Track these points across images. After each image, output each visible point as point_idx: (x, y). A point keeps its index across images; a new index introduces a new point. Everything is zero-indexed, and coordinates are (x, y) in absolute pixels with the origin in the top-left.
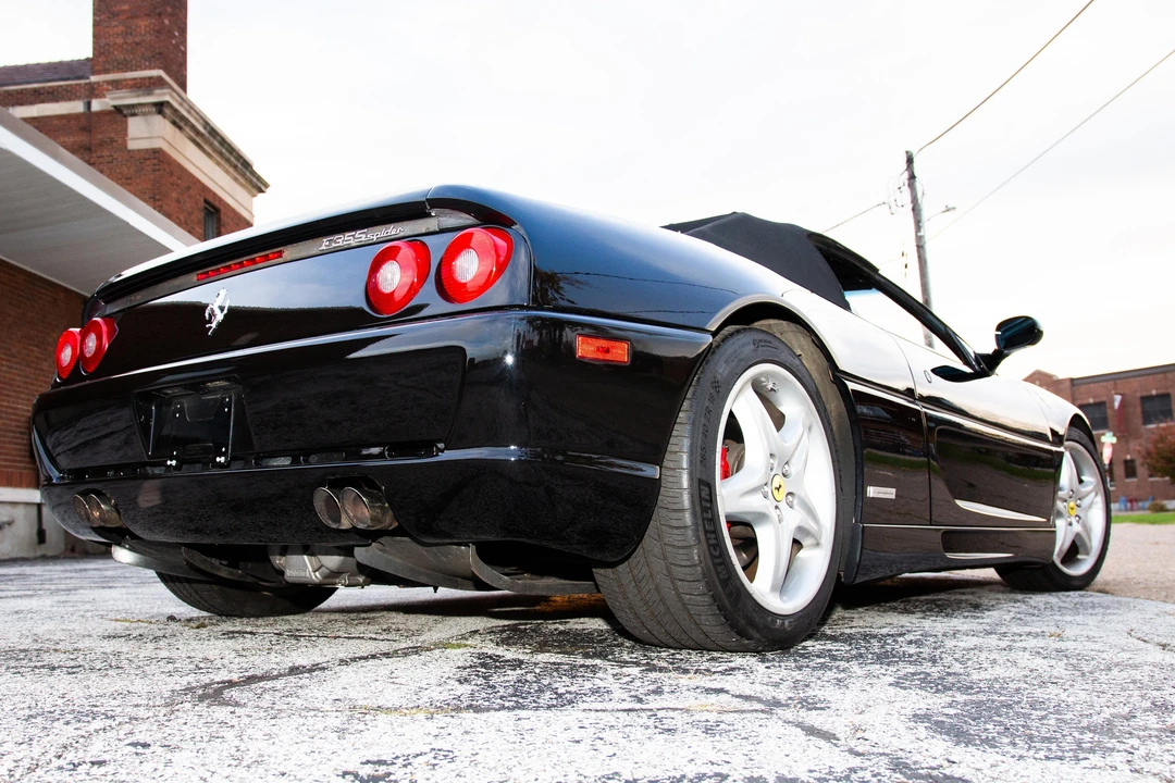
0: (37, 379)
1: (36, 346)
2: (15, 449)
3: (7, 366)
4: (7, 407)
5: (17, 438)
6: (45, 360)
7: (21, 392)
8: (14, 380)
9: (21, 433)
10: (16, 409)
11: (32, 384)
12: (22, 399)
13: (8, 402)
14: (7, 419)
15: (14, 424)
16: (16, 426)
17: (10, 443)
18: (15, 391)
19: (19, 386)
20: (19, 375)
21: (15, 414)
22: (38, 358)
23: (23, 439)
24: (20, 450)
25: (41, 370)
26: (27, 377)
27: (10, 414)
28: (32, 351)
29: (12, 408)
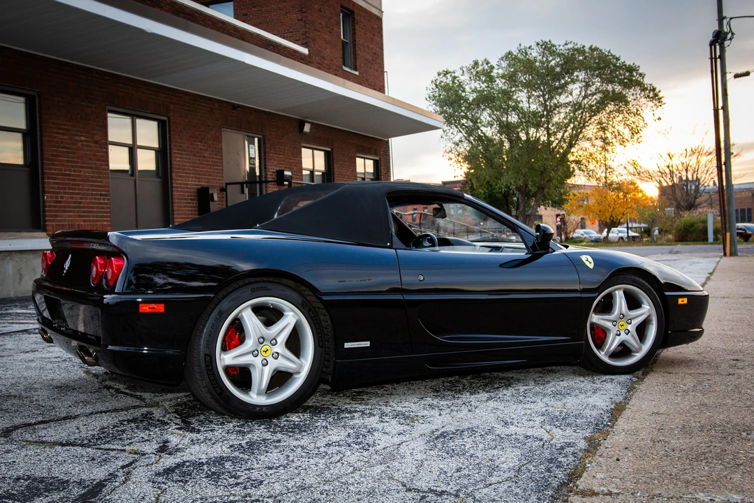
0: (201, 164)
1: (200, 142)
2: (189, 211)
3: (181, 158)
4: (181, 184)
5: (189, 203)
6: (207, 150)
7: (190, 173)
8: (185, 166)
9: (191, 199)
10: (187, 184)
11: (198, 167)
12: (193, 177)
13: (182, 180)
14: (181, 192)
15: (186, 194)
16: (188, 196)
17: (184, 207)
18: (186, 173)
19: (189, 170)
20: (189, 163)
21: (187, 188)
22: (201, 149)
23: (193, 203)
24: (192, 211)
25: (204, 157)
26: (195, 163)
27: (184, 188)
28: (197, 145)
29: (184, 184)
